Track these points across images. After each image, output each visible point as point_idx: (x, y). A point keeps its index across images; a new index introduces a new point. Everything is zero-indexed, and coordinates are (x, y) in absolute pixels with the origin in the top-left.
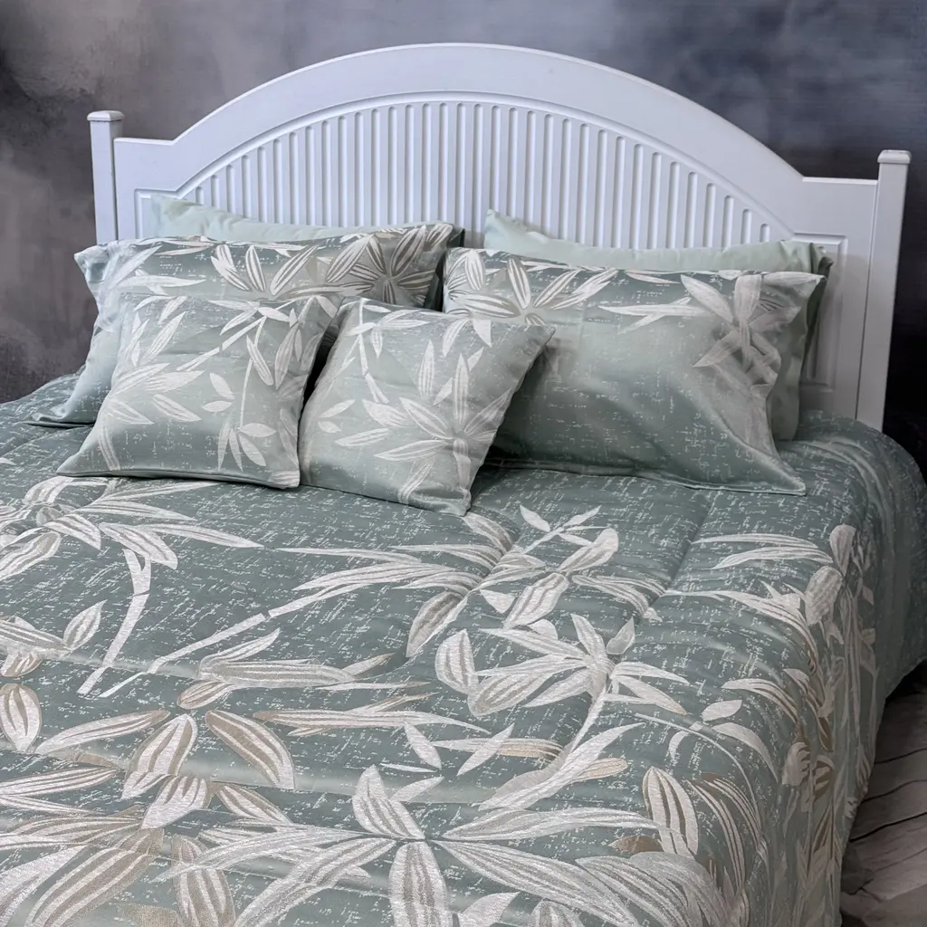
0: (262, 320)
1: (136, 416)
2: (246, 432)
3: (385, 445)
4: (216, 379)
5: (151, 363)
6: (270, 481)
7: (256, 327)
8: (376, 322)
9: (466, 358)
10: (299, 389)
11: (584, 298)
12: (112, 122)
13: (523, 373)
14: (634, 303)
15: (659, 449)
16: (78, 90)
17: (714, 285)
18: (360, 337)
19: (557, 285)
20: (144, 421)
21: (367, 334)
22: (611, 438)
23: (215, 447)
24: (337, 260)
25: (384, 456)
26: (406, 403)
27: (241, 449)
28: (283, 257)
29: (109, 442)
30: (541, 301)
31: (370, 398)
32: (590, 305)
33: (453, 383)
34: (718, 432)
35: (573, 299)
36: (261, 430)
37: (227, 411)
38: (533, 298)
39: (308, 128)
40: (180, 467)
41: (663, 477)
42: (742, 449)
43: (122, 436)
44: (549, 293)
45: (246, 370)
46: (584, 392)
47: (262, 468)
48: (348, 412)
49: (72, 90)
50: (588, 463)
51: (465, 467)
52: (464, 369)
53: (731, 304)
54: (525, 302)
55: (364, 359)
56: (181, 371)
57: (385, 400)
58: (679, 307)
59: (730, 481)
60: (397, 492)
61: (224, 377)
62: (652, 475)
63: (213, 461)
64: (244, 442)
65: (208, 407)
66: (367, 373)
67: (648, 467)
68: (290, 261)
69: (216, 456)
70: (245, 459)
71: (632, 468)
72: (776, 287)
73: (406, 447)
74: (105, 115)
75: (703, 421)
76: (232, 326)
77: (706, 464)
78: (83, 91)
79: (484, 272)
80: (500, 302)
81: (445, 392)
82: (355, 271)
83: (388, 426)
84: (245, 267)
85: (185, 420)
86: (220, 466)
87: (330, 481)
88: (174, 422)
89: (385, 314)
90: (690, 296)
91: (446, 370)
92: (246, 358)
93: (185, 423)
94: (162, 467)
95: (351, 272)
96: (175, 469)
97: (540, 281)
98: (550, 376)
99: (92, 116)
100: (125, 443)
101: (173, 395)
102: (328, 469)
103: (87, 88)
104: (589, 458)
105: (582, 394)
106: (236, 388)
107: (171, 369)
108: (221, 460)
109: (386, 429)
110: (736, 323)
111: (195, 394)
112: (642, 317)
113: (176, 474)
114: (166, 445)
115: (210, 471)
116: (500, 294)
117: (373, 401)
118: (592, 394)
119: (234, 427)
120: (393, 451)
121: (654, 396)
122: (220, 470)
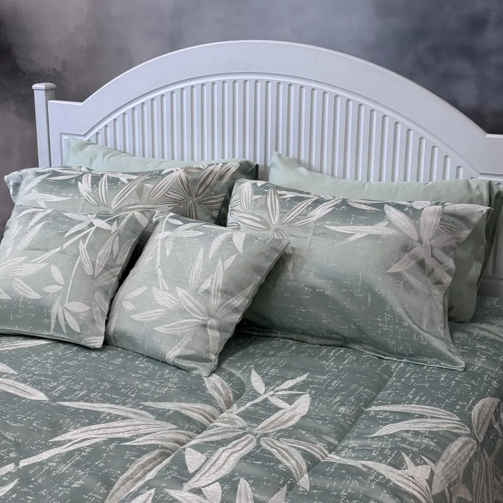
0: (93, 229)
1: (1, 293)
2: (70, 308)
4: (55, 270)
5: (17, 256)
6: (82, 343)
7: (88, 234)
8: (172, 232)
9: (223, 260)
10: (114, 277)
11: (315, 219)
12: (46, 90)
13: (265, 272)
14: (348, 224)
15: (360, 330)
16: (52, 69)
17: (407, 213)
18: (160, 241)
19: (299, 208)
20: (5, 296)
21: (165, 239)
22: (326, 320)
23: (49, 317)
24: (157, 186)
25: (160, 329)
26: (180, 291)
27: (65, 320)
28: (123, 183)
30: (286, 220)
31: (158, 286)
32: (318, 224)
33: (212, 279)
34: (401, 320)
35: (308, 219)
36: (80, 307)
37: (59, 293)
38: (281, 218)
39: (162, 95)
40: (27, 329)
41: (365, 349)
42: (418, 334)
44: (292, 214)
45: (75, 264)
46: (309, 287)
47: (78, 334)
48: (142, 295)
49: (48, 68)
50: (313, 336)
51: (215, 339)
52: (221, 269)
53: (418, 227)
54: (275, 220)
55: (158, 257)
56: (34, 263)
57: (167, 288)
58: (380, 228)
59: (410, 356)
60: (165, 356)
61: (60, 268)
62: (357, 347)
63: (48, 327)
64: (67, 314)
65: (47, 289)
66: (159, 267)
67: (354, 341)
68: (126, 186)
69: (50, 323)
70: (67, 325)
71: (344, 342)
72: (454, 215)
73: (175, 323)
74: (42, 86)
75: (392, 312)
76: (73, 231)
77: (393, 342)
78: (54, 69)
79: (251, 198)
80: (258, 219)
82: (169, 194)
83: (165, 307)
84: (98, 190)
85: (32, 297)
86: (52, 330)
87: (126, 344)
88: (24, 298)
89: (180, 225)
90: (389, 220)
91: (209, 269)
92: (76, 256)
93: (31, 300)
94: (16, 329)
95: (166, 195)
96: (24, 331)
97: (287, 205)
98: (287, 274)
99: (35, 86)
101: (26, 280)
102: (124, 335)
103: (57, 68)
104: (313, 333)
105: (307, 288)
106: (66, 278)
107: (27, 261)
108: (53, 326)
109: (163, 310)
110: (420, 241)
111: (41, 279)
112: (352, 235)
113: (25, 333)
114: (18, 314)
115: (45, 333)
116: (259, 214)
117: (159, 288)
118: (313, 288)
119: (62, 304)
120: (166, 326)
121: (357, 292)
122: (51, 333)
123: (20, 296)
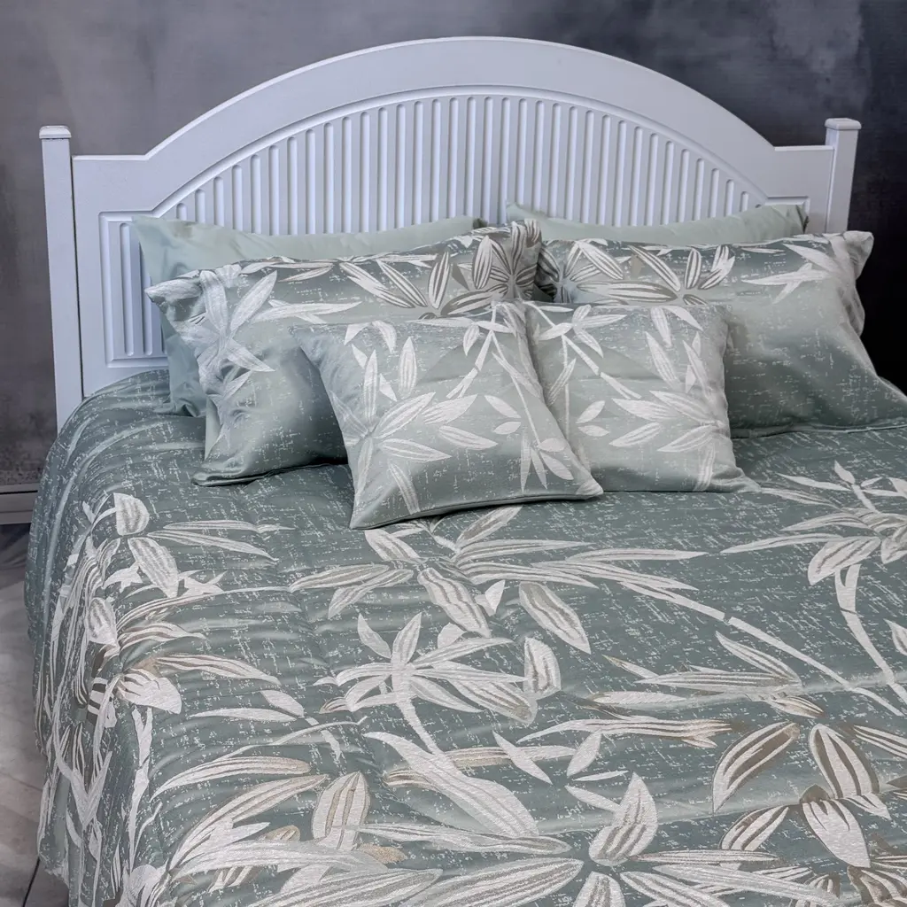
0: (491, 335)
1: (430, 453)
2: (546, 449)
3: (662, 439)
4: (493, 400)
5: (413, 395)
6: (577, 494)
7: (492, 342)
8: (570, 322)
9: (690, 343)
11: (724, 274)
14: (768, 274)
17: (820, 250)
18: (564, 338)
19: (693, 266)
20: (438, 456)
21: (571, 334)
22: (784, 400)
23: (517, 469)
24: (476, 266)
25: (668, 449)
26: (660, 395)
27: (546, 467)
28: (422, 268)
29: (410, 483)
30: (690, 282)
31: (619, 396)
32: (734, 281)
33: (692, 369)
35: (717, 276)
36: (556, 444)
37: (519, 431)
38: (682, 280)
40: (483, 496)
43: (422, 476)
44: (692, 273)
45: (515, 388)
46: (762, 361)
47: (570, 482)
48: (603, 414)
53: (838, 263)
54: (676, 285)
55: (587, 359)
56: (453, 398)
57: (637, 395)
58: (804, 274)
61: (498, 397)
63: (516, 485)
64: (547, 459)
65: (499, 430)
66: (599, 372)
68: (434, 272)
69: (519, 479)
70: (550, 475)
71: (791, 425)
73: (684, 436)
75: (859, 372)
76: (470, 343)
79: (615, 261)
80: (651, 287)
81: (690, 380)
82: (493, 274)
83: (656, 420)
85: (482, 448)
86: (523, 488)
88: (471, 451)
90: (810, 261)
92: (506, 377)
93: (483, 451)
94: (464, 501)
95: (491, 276)
96: (479, 500)
97: (676, 263)
99: (45, 132)
100: (427, 481)
101: (455, 423)
105: (760, 363)
106: (517, 406)
107: (441, 397)
108: (523, 483)
109: (656, 423)
111: (480, 419)
112: (783, 286)
113: (479, 505)
114: (467, 478)
115: (513, 495)
116: (647, 280)
117: (624, 399)
118: (768, 361)
119: (533, 446)
120: (673, 443)
121: (817, 355)
122: (524, 492)
123: (462, 451)
